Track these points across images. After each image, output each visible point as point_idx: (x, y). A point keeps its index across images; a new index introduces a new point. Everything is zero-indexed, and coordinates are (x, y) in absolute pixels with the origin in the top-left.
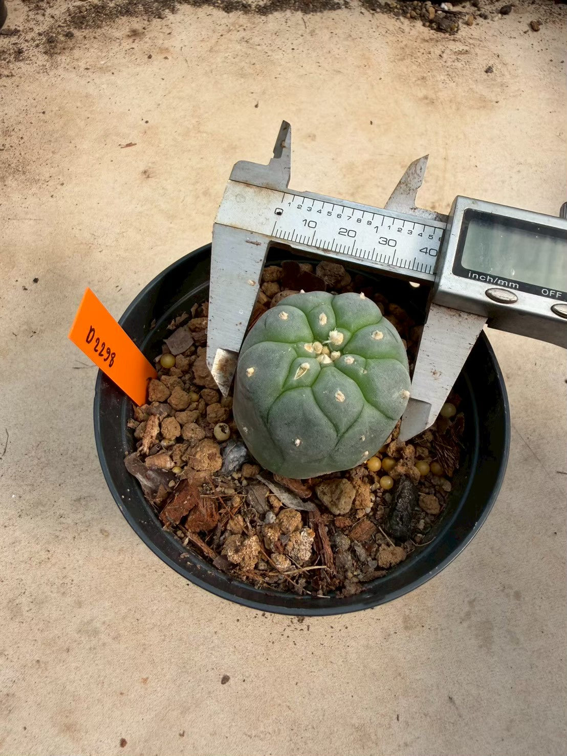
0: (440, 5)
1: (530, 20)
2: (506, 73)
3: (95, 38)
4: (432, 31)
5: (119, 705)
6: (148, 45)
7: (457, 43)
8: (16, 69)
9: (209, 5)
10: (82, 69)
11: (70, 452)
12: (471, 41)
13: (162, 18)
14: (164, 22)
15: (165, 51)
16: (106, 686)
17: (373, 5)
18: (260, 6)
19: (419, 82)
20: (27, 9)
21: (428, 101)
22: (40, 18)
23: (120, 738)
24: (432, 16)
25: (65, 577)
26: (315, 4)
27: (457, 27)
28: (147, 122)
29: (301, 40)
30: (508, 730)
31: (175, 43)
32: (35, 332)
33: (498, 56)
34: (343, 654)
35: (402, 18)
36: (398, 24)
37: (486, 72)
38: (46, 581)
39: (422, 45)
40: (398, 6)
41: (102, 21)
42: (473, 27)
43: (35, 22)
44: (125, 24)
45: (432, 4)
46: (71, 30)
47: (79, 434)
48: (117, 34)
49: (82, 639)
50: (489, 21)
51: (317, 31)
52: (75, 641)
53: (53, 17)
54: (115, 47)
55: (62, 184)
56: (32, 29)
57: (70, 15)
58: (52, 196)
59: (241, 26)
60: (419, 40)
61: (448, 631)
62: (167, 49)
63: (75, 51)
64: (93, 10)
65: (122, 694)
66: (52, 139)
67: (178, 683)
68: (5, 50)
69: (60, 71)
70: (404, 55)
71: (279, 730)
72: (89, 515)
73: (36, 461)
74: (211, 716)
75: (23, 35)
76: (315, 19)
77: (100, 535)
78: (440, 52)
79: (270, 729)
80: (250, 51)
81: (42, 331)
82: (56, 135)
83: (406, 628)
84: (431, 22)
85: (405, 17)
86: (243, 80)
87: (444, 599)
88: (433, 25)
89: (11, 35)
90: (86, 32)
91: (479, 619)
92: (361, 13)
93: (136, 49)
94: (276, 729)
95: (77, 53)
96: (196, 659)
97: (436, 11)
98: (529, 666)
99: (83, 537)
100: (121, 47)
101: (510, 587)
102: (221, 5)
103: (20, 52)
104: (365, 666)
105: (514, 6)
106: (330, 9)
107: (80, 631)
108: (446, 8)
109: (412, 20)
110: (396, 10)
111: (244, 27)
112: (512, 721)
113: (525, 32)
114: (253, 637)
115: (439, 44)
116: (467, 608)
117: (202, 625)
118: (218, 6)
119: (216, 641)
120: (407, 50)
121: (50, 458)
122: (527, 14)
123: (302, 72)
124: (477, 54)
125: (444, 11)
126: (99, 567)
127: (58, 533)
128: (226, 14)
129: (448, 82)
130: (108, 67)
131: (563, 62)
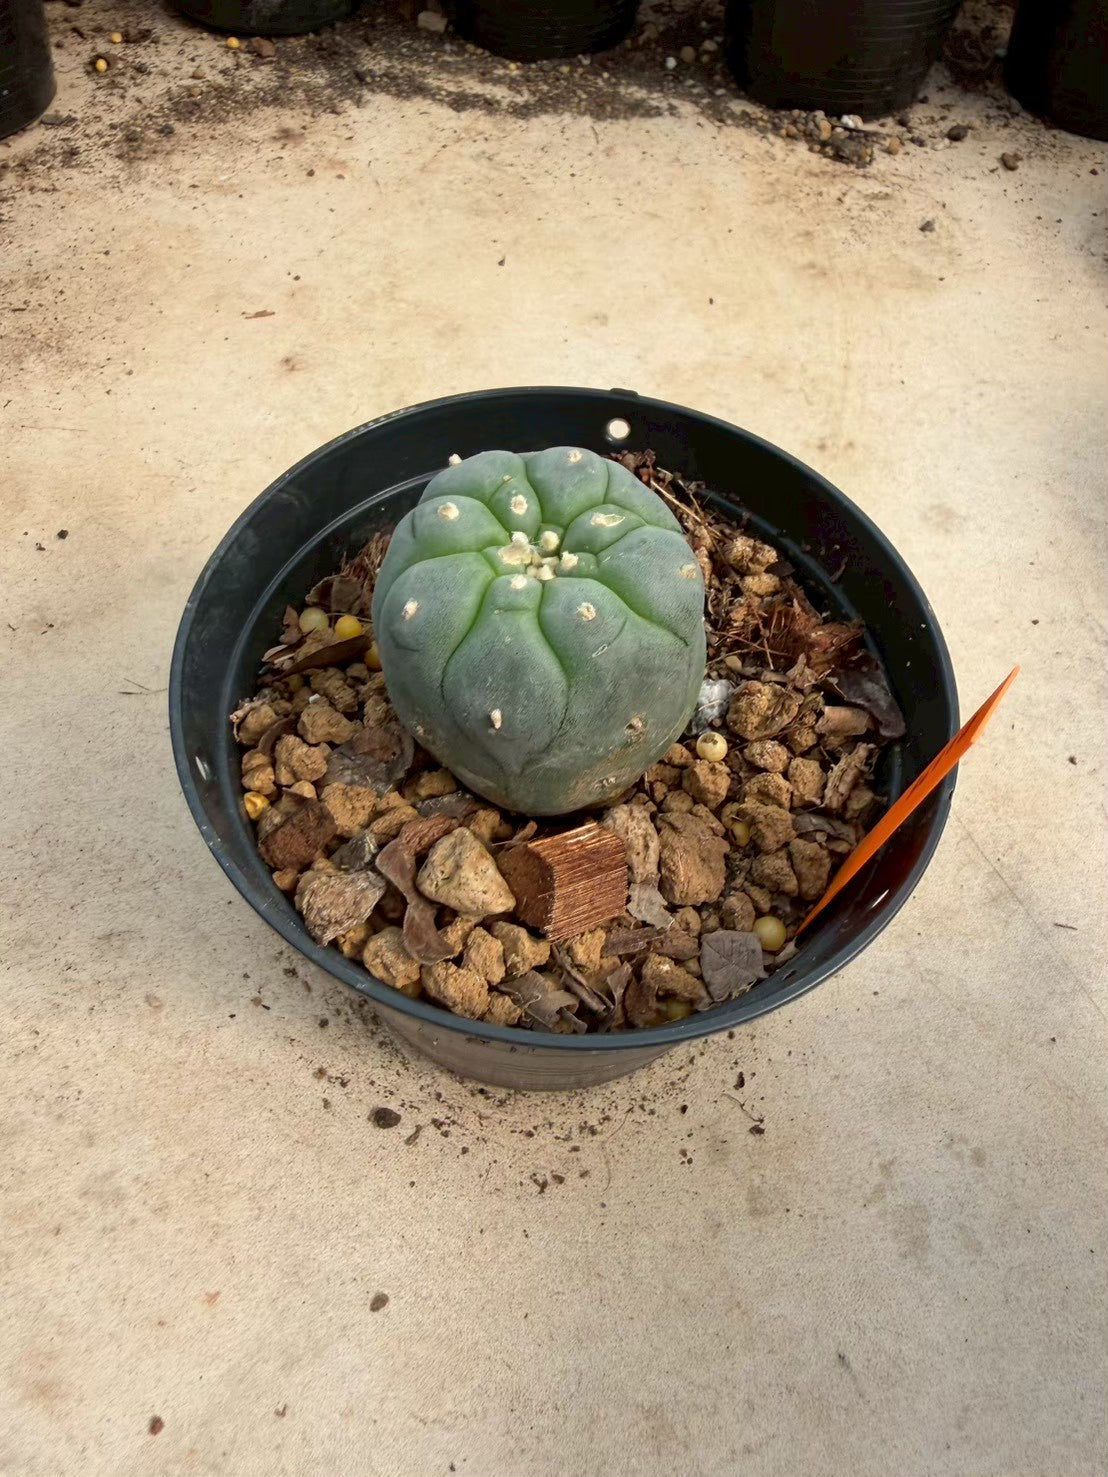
0: (839, 118)
1: (999, 154)
2: (958, 234)
3: (213, 138)
4: (825, 160)
5: (153, 1347)
6: (308, 154)
7: (871, 182)
8: (62, 179)
9: (425, 97)
10: (184, 186)
11: (98, 846)
12: (895, 179)
13: (338, 114)
14: (341, 120)
15: (339, 168)
16: (129, 1306)
17: (721, 113)
18: (517, 104)
19: (800, 240)
20: (92, 85)
21: (812, 271)
22: (116, 101)
23: (149, 1416)
24: (825, 135)
26: (617, 106)
27: (871, 156)
28: (297, 278)
29: (588, 161)
30: (960, 1427)
31: (358, 154)
32: (51, 626)
33: (944, 206)
34: (624, 1258)
35: (771, 137)
36: (764, 145)
37: (923, 229)
38: (26, 1093)
39: (807, 181)
40: (766, 117)
41: (228, 112)
42: (899, 157)
43: (105, 107)
44: (269, 120)
45: (826, 115)
46: (171, 122)
47: (120, 813)
48: (254, 134)
49: (89, 1209)
50: (928, 149)
51: (618, 150)
52: (74, 1213)
53: (139, 101)
54: (248, 154)
55: (130, 373)
56: (98, 118)
57: (170, 100)
58: (108, 392)
59: (481, 133)
60: (801, 174)
61: (840, 1221)
62: (343, 163)
63: (174, 157)
64: (214, 93)
65: (161, 1324)
66: (118, 297)
67: (280, 1306)
68: (47, 148)
69: (144, 187)
70: (773, 194)
71: (485, 1411)
72: (125, 967)
73: (29, 860)
74: (344, 1375)
75: (82, 126)
76: (615, 130)
77: (143, 1006)
78: (839, 194)
79: (467, 1408)
80: (494, 174)
81: (65, 624)
82: (125, 292)
83: (755, 1212)
84: (824, 144)
85: (777, 135)
86: (479, 220)
87: (831, 1158)
88: (828, 150)
89: (59, 125)
90: (197, 128)
91: (900, 1201)
92: (699, 124)
93: (287, 159)
94: (480, 1409)
95: (177, 160)
96: (321, 1258)
97: (833, 128)
98: (1001, 1297)
99: (109, 1008)
100: (259, 155)
101: (964, 1140)
102: (447, 99)
103: (73, 152)
104: (668, 1287)
105: (972, 128)
106: (643, 116)
107: (85, 1193)
108: (851, 124)
109: (789, 140)
110: (761, 123)
111: (487, 136)
112: (966, 1409)
113: (992, 171)
114: (440, 1217)
115: (837, 180)
116: (876, 1178)
117: (339, 1191)
118: (440, 100)
119: (364, 1224)
120: (778, 187)
121: (58, 855)
122: (997, 143)
123: (587, 212)
124: (905, 201)
125: (846, 128)
126: (137, 1067)
127: (58, 999)
128: (454, 113)
129: (852, 241)
130: (232, 185)
131: (1059, 221)
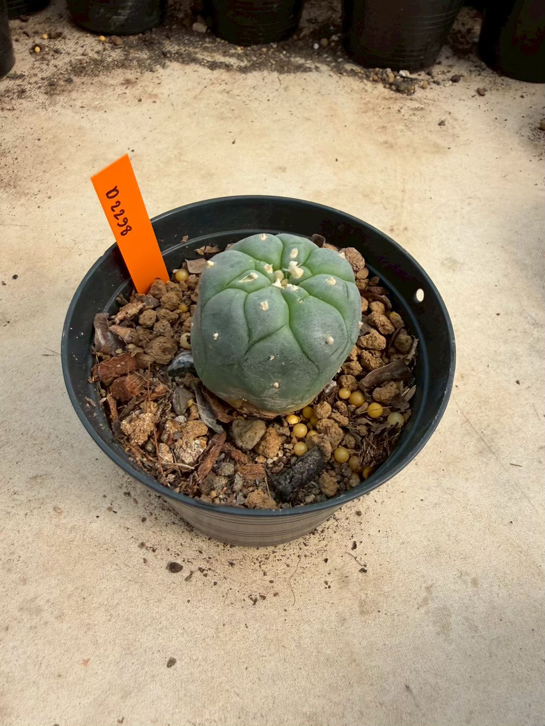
0: (398, 72)
1: (476, 88)
2: (457, 126)
3: (92, 84)
4: (392, 92)
5: (55, 688)
6: (138, 91)
7: (414, 102)
9: (196, 64)
10: (77, 107)
11: (31, 432)
12: (426, 101)
13: (154, 72)
14: (155, 74)
15: (154, 98)
16: (43, 666)
17: (341, 70)
18: (241, 66)
19: (379, 130)
20: (34, 59)
21: (386, 145)
22: (44, 67)
23: (54, 724)
24: (391, 80)
25: (13, 553)
26: (290, 67)
27: (414, 90)
28: (133, 151)
29: (276, 94)
30: (468, 722)
31: (164, 91)
32: (9, 322)
33: (450, 113)
34: (296, 638)
35: (365, 81)
36: (362, 85)
37: (440, 124)
39: (383, 102)
40: (362, 72)
41: (99, 72)
42: (428, 90)
43: (39, 69)
44: (120, 75)
45: (392, 70)
46: (72, 77)
47: (42, 415)
48: (112, 82)
49: (23, 617)
50: (441, 86)
51: (291, 87)
52: (16, 619)
53: (56, 66)
54: (109, 91)
55: (50, 198)
56: (36, 75)
57: (71, 66)
58: (39, 207)
59: (224, 80)
60: (380, 99)
61: (406, 616)
62: (156, 95)
63: (73, 93)
64: (92, 63)
65: (59, 676)
66: (45, 161)
67: (121, 665)
68: (10, 90)
69: (58, 107)
70: (367, 108)
71: (226, 718)
72: (43, 493)
74: (153, 701)
75: (28, 78)
76: (289, 78)
77: (53, 512)
78: (398, 108)
79: (216, 717)
80: (230, 100)
81: (15, 321)
82: (48, 158)
83: (362, 613)
84: (391, 84)
85: (368, 80)
86: (222, 122)
87: (401, 584)
88: (393, 87)
89: (16, 78)
90: (85, 79)
91: (436, 606)
92: (330, 75)
93: (128, 94)
94: (223, 717)
95: (74, 95)
96: (142, 641)
97: (395, 76)
98: (488, 654)
99: (35, 513)
100: (115, 92)
101: (467, 574)
102: (207, 64)
103: (23, 91)
104: (318, 652)
105: (463, 76)
106: (303, 71)
107: (22, 609)
108: (404, 75)
109: (374, 82)
110: (360, 75)
111: (226, 82)
112: (471, 712)
113: (473, 97)
114: (203, 618)
115: (398, 101)
116: (424, 594)
117: (151, 605)
119: (164, 622)
120: (369, 105)
121: (10, 437)
122: (474, 83)
123: (275, 117)
124: (431, 111)
125: (402, 77)
126: (49, 544)
127: (9, 510)
128: (210, 71)
129: (405, 130)
130: (101, 106)
131: (506, 120)
